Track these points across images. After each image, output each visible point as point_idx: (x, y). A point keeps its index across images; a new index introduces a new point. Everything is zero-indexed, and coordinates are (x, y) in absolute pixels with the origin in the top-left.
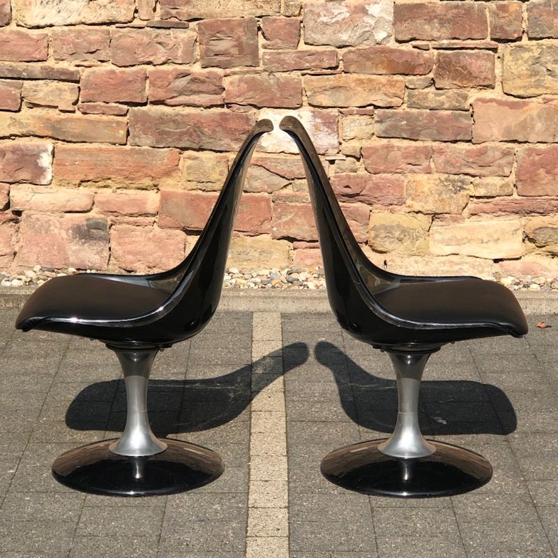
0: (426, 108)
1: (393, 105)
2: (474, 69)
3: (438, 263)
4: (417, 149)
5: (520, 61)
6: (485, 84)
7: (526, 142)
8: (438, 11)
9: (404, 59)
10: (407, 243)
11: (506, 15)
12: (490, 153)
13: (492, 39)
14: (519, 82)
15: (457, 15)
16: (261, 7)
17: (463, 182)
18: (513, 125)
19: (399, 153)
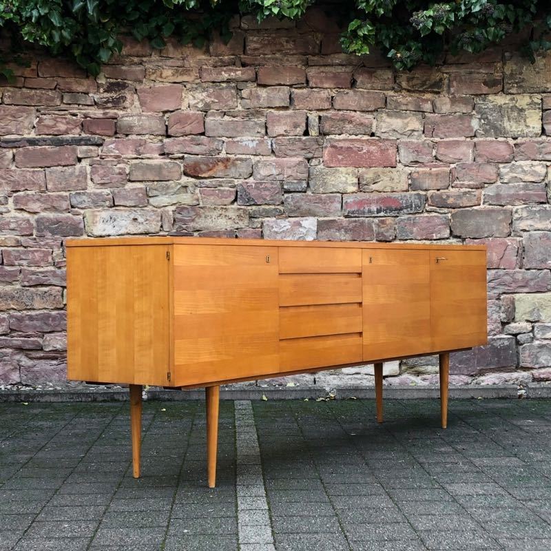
3: (348, 379)
8: (344, 224)
11: (384, 226)
13: (377, 240)
15: (355, 226)
16: (238, 223)
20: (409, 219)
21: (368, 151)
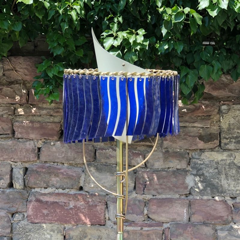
21: (75, 207)
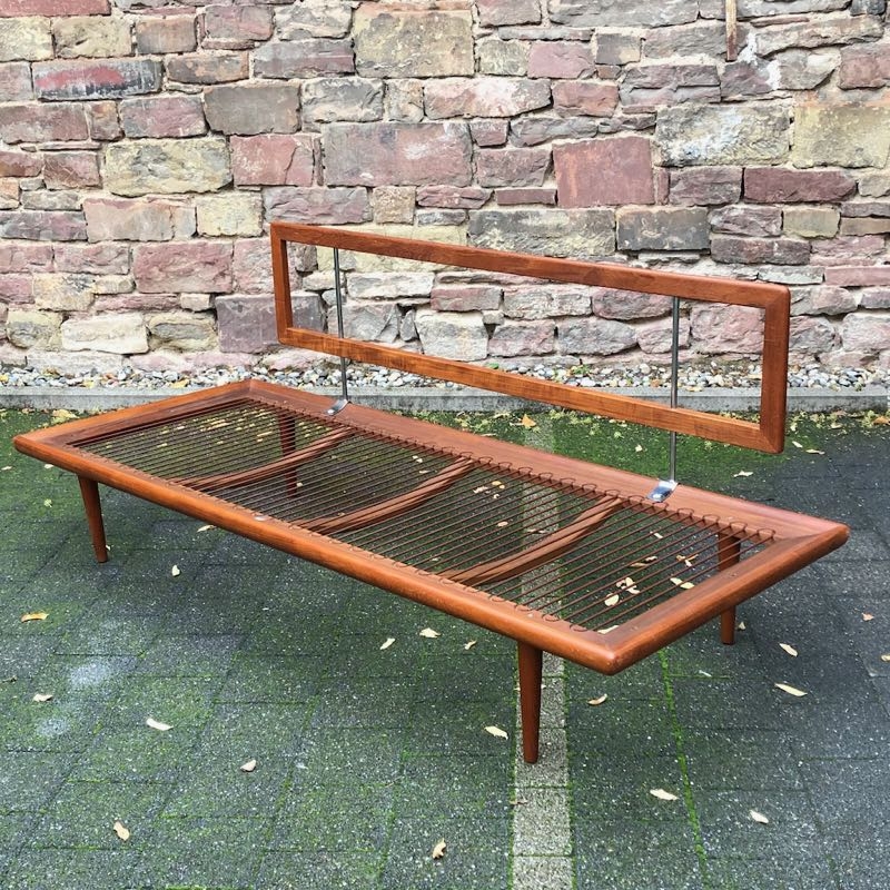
0: (41, 209)
1: (10, 206)
2: (79, 170)
3: (73, 358)
4: (38, 250)
5: (121, 162)
6: (92, 183)
7: (138, 241)
8: (40, 113)
9: (13, 162)
10: (42, 340)
11: (101, 115)
12: (106, 252)
13: (93, 139)
14: (122, 182)
15: (56, 117)
17: (85, 280)
18: (122, 224)
19: (23, 254)
20: (139, 103)
